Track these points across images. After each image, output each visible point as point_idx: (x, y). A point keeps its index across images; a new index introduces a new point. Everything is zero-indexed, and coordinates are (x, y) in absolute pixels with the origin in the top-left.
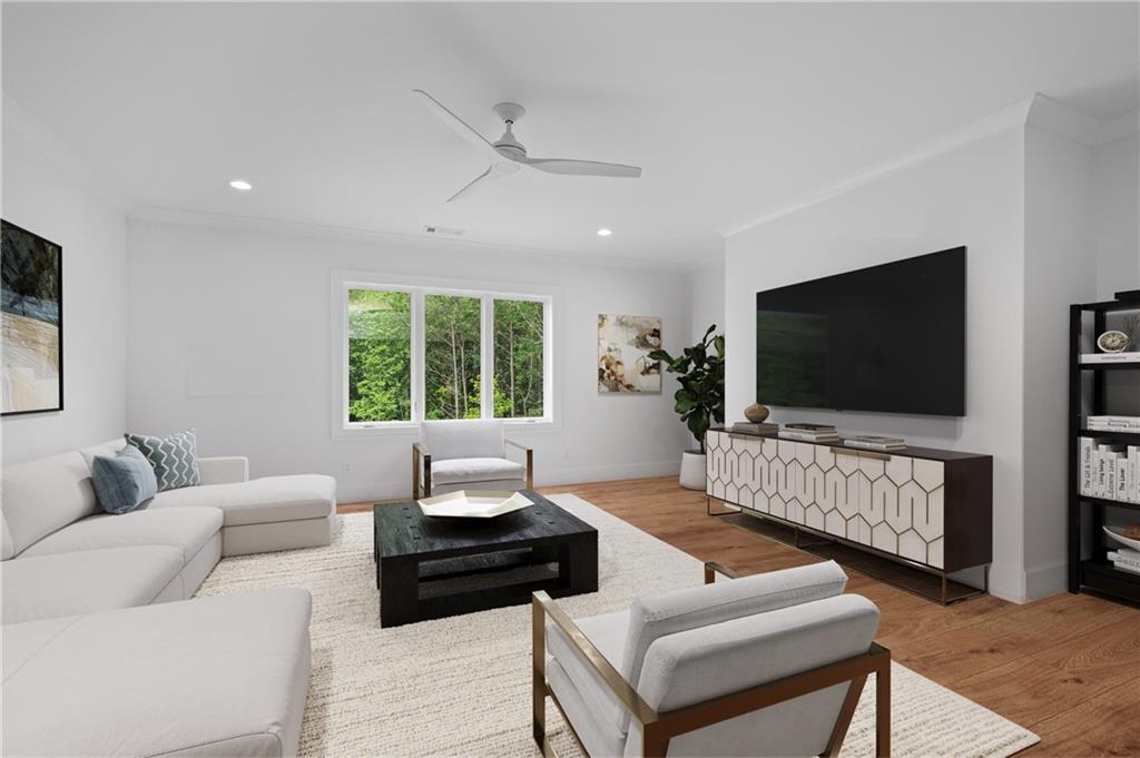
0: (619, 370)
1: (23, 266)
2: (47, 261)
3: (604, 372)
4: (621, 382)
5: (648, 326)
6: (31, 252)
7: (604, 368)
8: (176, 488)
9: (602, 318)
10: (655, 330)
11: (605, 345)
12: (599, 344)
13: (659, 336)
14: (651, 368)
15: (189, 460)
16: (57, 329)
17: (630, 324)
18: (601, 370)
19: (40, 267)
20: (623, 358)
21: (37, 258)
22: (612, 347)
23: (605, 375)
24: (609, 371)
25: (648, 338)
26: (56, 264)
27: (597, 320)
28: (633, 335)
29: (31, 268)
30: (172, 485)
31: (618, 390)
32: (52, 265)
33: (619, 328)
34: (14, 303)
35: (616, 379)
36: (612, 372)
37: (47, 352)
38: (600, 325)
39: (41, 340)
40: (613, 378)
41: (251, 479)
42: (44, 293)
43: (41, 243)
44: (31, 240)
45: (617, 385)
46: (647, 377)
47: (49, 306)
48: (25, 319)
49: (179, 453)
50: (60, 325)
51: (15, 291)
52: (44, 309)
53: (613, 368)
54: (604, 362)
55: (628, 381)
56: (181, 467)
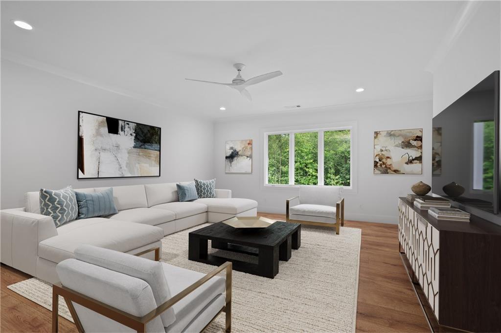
0: (389, 162)
1: (145, 135)
2: (155, 132)
3: (377, 163)
4: (390, 168)
5: (411, 135)
6: (148, 130)
7: (378, 160)
8: (207, 197)
9: (377, 133)
10: (417, 137)
11: (378, 148)
12: (374, 148)
13: (421, 140)
14: (413, 160)
15: (211, 189)
16: (159, 152)
17: (397, 135)
18: (375, 162)
19: (152, 135)
20: (391, 155)
21: (151, 132)
22: (384, 149)
23: (378, 164)
24: (381, 162)
25: (412, 142)
26: (159, 133)
27: (373, 135)
28: (399, 141)
29: (149, 135)
30: (205, 196)
31: (388, 173)
32: (157, 133)
33: (389, 138)
34: (142, 146)
35: (386, 167)
36: (384, 163)
37: (154, 159)
38: (375, 138)
39: (152, 156)
40: (384, 166)
41: (232, 197)
42: (153, 142)
43: (153, 128)
44: (149, 127)
45: (387, 170)
46: (410, 165)
47: (156, 146)
48: (146, 150)
49: (207, 186)
50: (160, 151)
51: (141, 142)
52: (154, 147)
53: (384, 160)
54: (378, 157)
55: (395, 167)
56: (208, 191)
